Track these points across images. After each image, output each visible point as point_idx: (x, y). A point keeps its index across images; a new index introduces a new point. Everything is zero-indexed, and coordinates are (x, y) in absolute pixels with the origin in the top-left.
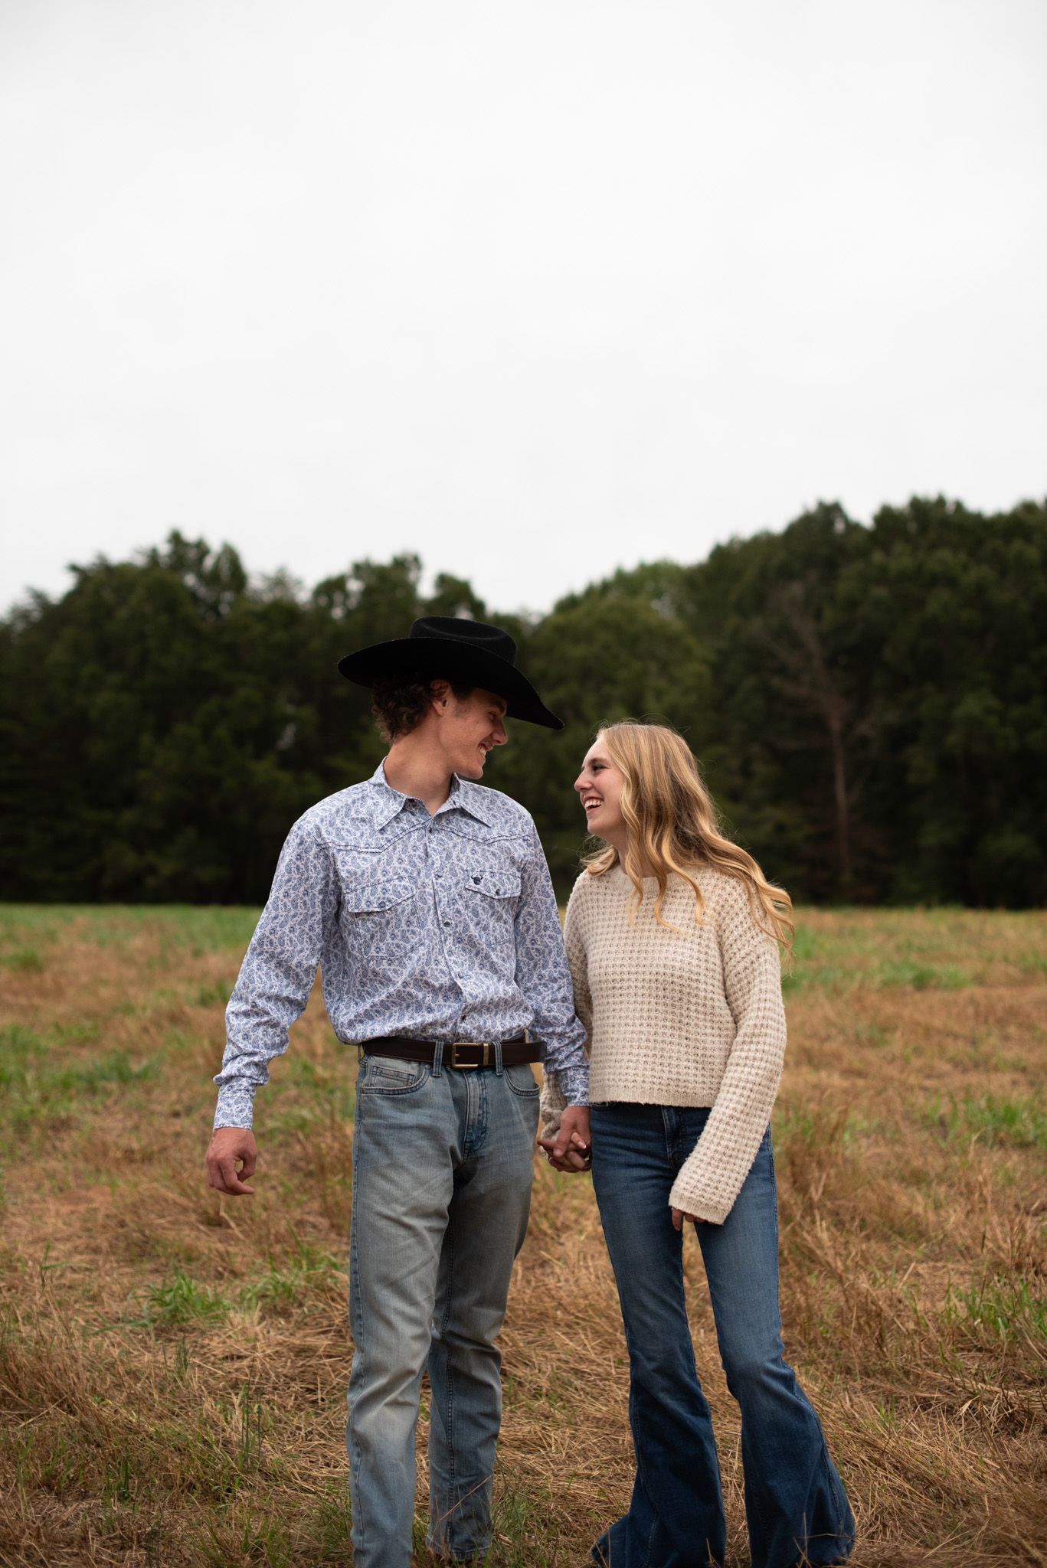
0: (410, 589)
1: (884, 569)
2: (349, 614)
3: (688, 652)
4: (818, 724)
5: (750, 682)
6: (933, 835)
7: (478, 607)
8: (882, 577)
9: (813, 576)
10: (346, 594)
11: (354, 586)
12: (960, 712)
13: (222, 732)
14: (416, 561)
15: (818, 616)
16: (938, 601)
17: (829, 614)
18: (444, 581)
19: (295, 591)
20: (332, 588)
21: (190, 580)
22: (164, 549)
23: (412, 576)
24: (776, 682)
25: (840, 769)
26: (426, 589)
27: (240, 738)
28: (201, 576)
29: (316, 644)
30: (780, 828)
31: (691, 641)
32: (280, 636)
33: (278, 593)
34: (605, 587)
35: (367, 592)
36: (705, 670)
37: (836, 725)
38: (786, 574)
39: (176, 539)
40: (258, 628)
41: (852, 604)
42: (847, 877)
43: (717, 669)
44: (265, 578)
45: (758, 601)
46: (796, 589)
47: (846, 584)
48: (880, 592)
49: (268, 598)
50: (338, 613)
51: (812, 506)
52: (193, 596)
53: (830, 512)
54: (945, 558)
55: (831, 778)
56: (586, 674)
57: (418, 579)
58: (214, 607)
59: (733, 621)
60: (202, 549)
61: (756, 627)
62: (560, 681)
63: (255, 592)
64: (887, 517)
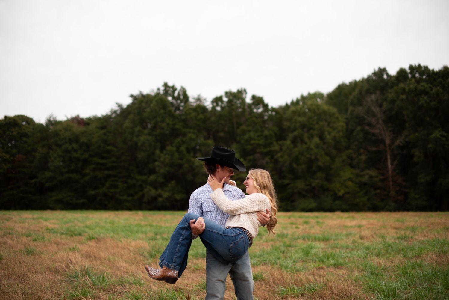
0: (243, 100)
1: (404, 89)
2: (222, 108)
3: (337, 118)
4: (383, 142)
5: (359, 128)
6: (423, 178)
7: (266, 106)
8: (403, 91)
9: (378, 92)
10: (222, 101)
11: (225, 99)
12: (432, 136)
13: (183, 148)
14: (245, 90)
15: (381, 106)
16: (423, 100)
17: (385, 105)
18: (254, 97)
19: (204, 101)
20: (217, 100)
21: (170, 98)
22: (162, 88)
23: (244, 96)
24: (367, 128)
25: (389, 157)
26: (248, 100)
27: (188, 151)
28: (174, 98)
29: (213, 119)
30: (371, 177)
31: (337, 115)
32: (201, 116)
33: (198, 103)
34: (298, 101)
35: (230, 101)
36: (344, 124)
37: (388, 142)
38: (369, 92)
39: (166, 85)
40: (194, 114)
41: (393, 102)
42: (392, 193)
43: (347, 124)
44: (194, 98)
45: (359, 102)
46: (373, 97)
47: (390, 95)
48: (404, 97)
49: (195, 105)
50: (218, 109)
51: (377, 69)
52: (172, 104)
53: (382, 71)
54: (424, 85)
55: (386, 160)
56: (303, 126)
57: (246, 97)
58: (178, 108)
59: (351, 108)
60: (174, 89)
61: (360, 110)
62: (295, 130)
63: (191, 103)
64: (402, 73)
